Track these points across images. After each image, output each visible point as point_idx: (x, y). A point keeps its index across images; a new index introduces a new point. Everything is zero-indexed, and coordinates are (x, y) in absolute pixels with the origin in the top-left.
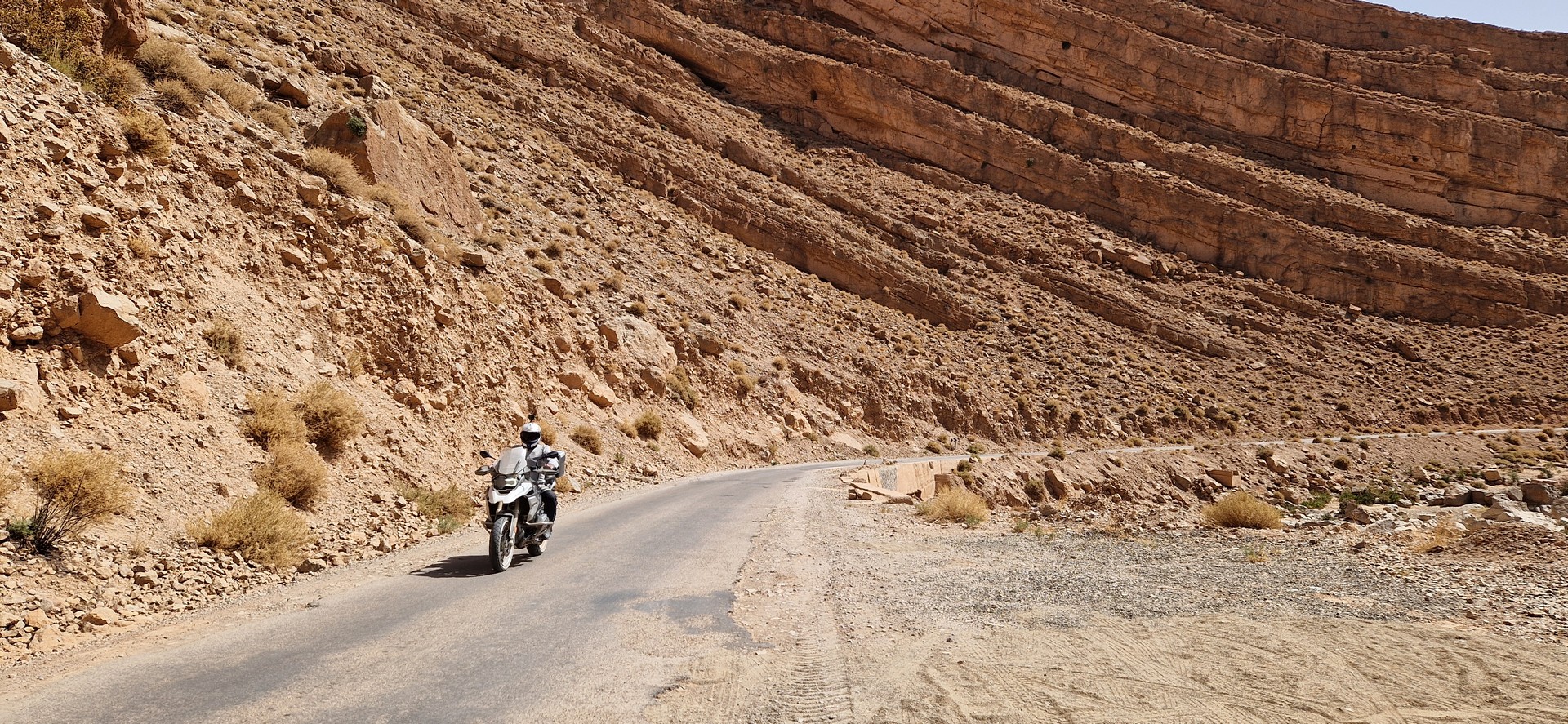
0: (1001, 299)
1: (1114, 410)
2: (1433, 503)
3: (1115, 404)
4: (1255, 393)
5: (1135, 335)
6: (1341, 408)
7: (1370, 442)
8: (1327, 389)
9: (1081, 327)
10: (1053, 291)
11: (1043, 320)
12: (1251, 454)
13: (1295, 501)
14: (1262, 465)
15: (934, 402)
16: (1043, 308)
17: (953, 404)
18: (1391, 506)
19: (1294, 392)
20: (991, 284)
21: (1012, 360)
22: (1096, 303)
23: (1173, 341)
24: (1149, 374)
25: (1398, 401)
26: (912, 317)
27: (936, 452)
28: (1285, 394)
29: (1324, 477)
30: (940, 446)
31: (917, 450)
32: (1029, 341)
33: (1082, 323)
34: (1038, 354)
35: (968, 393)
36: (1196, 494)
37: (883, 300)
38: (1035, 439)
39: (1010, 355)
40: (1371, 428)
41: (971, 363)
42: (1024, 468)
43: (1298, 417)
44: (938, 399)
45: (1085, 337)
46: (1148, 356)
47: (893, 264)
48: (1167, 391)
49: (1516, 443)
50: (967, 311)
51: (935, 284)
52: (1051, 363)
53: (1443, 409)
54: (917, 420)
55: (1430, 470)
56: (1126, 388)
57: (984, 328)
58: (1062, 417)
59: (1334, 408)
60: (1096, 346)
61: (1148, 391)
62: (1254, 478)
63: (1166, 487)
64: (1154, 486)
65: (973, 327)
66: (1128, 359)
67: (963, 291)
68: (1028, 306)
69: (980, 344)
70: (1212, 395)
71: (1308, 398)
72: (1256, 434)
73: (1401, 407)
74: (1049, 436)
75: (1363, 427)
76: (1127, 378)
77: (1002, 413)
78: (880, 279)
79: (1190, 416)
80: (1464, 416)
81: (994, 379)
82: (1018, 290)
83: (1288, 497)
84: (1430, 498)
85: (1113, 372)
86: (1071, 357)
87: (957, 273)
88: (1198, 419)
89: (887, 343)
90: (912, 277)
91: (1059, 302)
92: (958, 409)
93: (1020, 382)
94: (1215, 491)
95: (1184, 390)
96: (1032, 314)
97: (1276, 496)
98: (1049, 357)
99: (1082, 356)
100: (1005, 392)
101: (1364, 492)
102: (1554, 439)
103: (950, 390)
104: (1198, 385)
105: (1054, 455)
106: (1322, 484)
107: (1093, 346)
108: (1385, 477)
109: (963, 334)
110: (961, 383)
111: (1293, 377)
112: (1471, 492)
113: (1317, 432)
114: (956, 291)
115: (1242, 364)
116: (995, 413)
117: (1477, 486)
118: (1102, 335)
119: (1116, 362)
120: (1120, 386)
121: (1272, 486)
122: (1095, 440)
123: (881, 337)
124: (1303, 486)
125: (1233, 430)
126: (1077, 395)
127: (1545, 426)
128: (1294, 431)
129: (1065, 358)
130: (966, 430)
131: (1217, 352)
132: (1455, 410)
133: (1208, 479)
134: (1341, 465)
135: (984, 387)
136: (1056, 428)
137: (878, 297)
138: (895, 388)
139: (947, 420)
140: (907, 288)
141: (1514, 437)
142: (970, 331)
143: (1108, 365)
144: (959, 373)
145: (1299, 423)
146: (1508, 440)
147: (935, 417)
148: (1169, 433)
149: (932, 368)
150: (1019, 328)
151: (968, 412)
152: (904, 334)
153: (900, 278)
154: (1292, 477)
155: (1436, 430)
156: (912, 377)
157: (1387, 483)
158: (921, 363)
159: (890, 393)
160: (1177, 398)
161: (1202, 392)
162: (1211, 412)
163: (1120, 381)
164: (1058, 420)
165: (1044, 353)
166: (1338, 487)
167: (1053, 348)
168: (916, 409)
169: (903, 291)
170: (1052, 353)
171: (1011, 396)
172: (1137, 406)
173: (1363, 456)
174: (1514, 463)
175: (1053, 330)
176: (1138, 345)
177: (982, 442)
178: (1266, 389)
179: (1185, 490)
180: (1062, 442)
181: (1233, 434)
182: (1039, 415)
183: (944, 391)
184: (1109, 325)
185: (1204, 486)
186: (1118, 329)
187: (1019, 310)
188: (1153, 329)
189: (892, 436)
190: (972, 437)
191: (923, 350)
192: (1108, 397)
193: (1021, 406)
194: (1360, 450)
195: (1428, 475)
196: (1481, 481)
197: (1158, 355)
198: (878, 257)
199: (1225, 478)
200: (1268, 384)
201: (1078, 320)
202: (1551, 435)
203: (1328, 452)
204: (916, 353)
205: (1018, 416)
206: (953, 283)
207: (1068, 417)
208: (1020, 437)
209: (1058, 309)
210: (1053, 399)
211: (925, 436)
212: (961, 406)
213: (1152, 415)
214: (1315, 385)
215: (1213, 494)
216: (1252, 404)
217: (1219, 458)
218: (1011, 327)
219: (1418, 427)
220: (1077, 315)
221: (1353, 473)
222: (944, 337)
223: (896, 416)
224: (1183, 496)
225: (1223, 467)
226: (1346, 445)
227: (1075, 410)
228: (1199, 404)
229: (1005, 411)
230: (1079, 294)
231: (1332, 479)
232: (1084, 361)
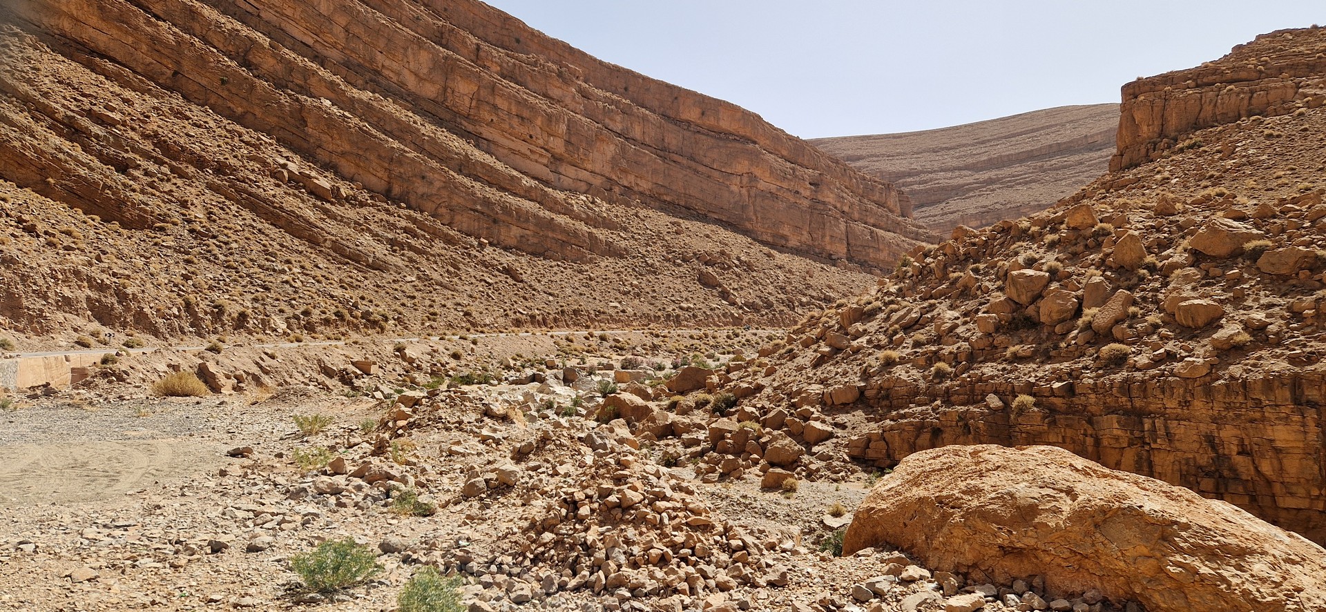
0: (184, 204)
1: (281, 311)
2: (512, 383)
3: (283, 306)
4: (405, 300)
5: (311, 248)
6: (467, 314)
7: (479, 340)
8: (458, 300)
9: (262, 237)
10: (238, 202)
11: (225, 227)
12: (390, 348)
13: (418, 384)
14: (397, 356)
15: (88, 298)
16: (226, 217)
17: (111, 300)
18: (483, 386)
19: (434, 301)
20: (174, 188)
21: (188, 262)
22: (278, 216)
23: (344, 255)
24: (319, 282)
25: (505, 311)
26: (80, 211)
27: (86, 346)
28: (427, 303)
29: (442, 365)
30: (92, 341)
31: (64, 344)
32: (208, 246)
33: (263, 233)
34: (216, 258)
35: (129, 291)
36: (340, 380)
37: (45, 190)
38: (199, 335)
39: (186, 257)
40: (485, 329)
41: (140, 262)
42: (176, 360)
43: (434, 320)
44: (94, 295)
45: (264, 245)
46: (321, 266)
47: (61, 156)
48: (332, 297)
49: (571, 341)
50: (145, 211)
51: (109, 182)
52: (227, 267)
53: (533, 317)
54: (67, 315)
55: (515, 360)
56: (296, 292)
57: (162, 229)
58: (230, 315)
59: (462, 314)
60: (274, 255)
61: (315, 296)
62: (390, 367)
63: (315, 375)
64: (303, 375)
65: (151, 227)
66: (302, 267)
67: (143, 192)
68: (211, 213)
69: (156, 244)
70: (371, 301)
71: (444, 306)
72: (400, 333)
73: (507, 315)
74: (215, 332)
75: (480, 329)
76: (298, 284)
77: (167, 311)
78: (43, 168)
79: (348, 317)
80: (545, 323)
81: (162, 277)
82: (203, 197)
83: (413, 381)
84: (510, 379)
85: (286, 278)
86: (248, 262)
87: (136, 173)
88: (355, 320)
89: (38, 236)
90: (82, 172)
91: (243, 213)
92: (116, 305)
93: (190, 282)
94: (356, 377)
95: (347, 295)
96: (214, 221)
97: (404, 381)
98: (226, 261)
99: (259, 262)
100: (172, 291)
101: (467, 377)
102: (594, 339)
103: (109, 287)
104: (360, 292)
105: (210, 349)
106: (439, 370)
107: (271, 254)
108: (485, 364)
109: (138, 234)
110: (122, 281)
111: (435, 290)
112: (534, 374)
113: (447, 332)
114: (134, 191)
115: (398, 277)
116: (158, 310)
117: (540, 370)
118: (282, 245)
119: (290, 269)
120: (290, 290)
121: (402, 372)
122: (260, 336)
123: (31, 230)
124: (426, 373)
125: (383, 329)
126: (249, 296)
127: (590, 330)
128: (430, 331)
129: (243, 263)
130: (124, 325)
131: (379, 266)
132: (539, 318)
133: (351, 368)
134: (456, 356)
135: (149, 285)
136: (223, 325)
137: (39, 187)
138: (40, 282)
139: (103, 315)
140: (75, 182)
141: (570, 337)
142: (147, 231)
143: (283, 272)
144: (121, 271)
145: (435, 324)
146: (567, 339)
147: (89, 313)
148: (329, 331)
149: (91, 264)
150: (199, 233)
151: (128, 309)
152: (65, 228)
153: (68, 171)
154: (418, 366)
155: (527, 332)
156: (64, 272)
157: (485, 369)
158: (76, 259)
159: (34, 287)
160: (340, 302)
161: (363, 298)
162: (366, 315)
163: (291, 286)
164: (225, 318)
165: (222, 257)
166: (451, 373)
167: (231, 254)
168: (66, 304)
169: (71, 184)
170: (230, 258)
171: (179, 295)
172: (302, 308)
173: (472, 350)
174: (567, 354)
175: (234, 237)
176: (313, 256)
177: (139, 336)
178: (414, 297)
179: (331, 377)
180: (227, 338)
181: (382, 332)
182: (206, 313)
183: (102, 287)
184: (288, 237)
185: (347, 374)
186: (296, 241)
187: (201, 216)
188: (328, 244)
189: (34, 330)
190: (130, 332)
191: (83, 246)
192: (277, 300)
193: (188, 305)
194: (472, 346)
195: (512, 363)
196: (544, 367)
197: (330, 266)
198: (42, 146)
199: (365, 367)
200: (416, 294)
201: (260, 230)
202: (592, 336)
203: (449, 347)
204: (73, 249)
205: (183, 313)
206: (131, 183)
207: (235, 315)
208: (184, 333)
209: (239, 218)
210: (223, 299)
211: (75, 330)
212: (120, 302)
213: (316, 315)
214: (450, 296)
215: (354, 380)
216: (401, 309)
217: (364, 351)
218: (192, 231)
219: (516, 329)
220: (259, 226)
221: (463, 362)
222: (115, 235)
223: (41, 311)
224: (328, 382)
225: (366, 358)
226: (462, 342)
227: (243, 309)
228: (357, 308)
229: (170, 309)
230: (263, 207)
231: (448, 367)
232: (259, 266)
